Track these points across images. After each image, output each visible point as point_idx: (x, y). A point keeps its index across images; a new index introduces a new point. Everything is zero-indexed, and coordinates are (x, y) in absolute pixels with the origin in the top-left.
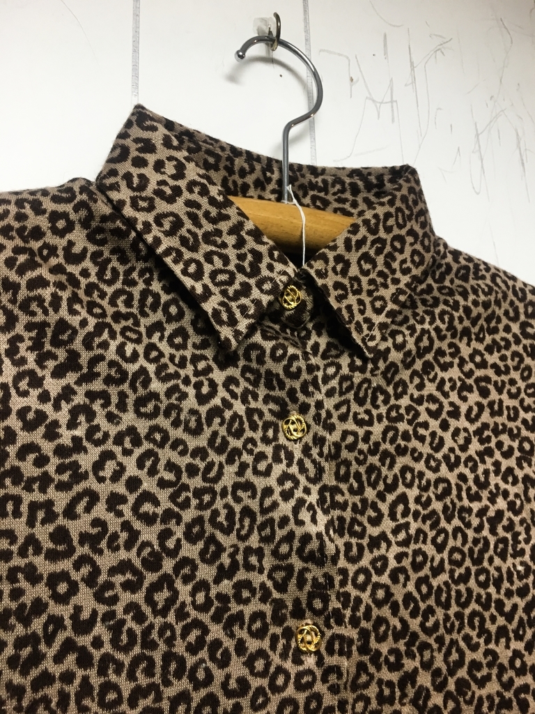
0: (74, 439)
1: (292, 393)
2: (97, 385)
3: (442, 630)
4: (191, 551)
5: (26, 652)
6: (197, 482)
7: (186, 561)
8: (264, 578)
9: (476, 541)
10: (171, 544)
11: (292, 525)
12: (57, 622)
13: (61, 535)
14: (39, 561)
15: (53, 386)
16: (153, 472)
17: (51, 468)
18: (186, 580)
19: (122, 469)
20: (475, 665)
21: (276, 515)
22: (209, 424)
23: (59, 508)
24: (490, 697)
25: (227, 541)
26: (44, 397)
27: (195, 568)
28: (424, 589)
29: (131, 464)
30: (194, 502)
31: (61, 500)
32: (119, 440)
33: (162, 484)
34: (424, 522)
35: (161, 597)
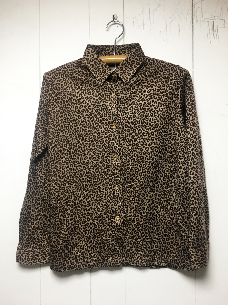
0: (80, 98)
1: (112, 90)
2: (82, 91)
3: (138, 127)
4: (96, 114)
5: (76, 125)
6: (97, 104)
7: (95, 115)
8: (107, 118)
9: (146, 114)
10: (93, 112)
11: (111, 110)
12: (79, 121)
13: (79, 111)
14: (76, 114)
15: (77, 91)
16: (90, 103)
17: (77, 102)
18: (95, 117)
19: (86, 102)
20: (144, 133)
21: (109, 109)
22: (99, 96)
23: (78, 107)
24: (146, 138)
25: (101, 112)
26: (76, 93)
27: (97, 116)
28: (135, 121)
29: (87, 102)
30: (96, 107)
31: (79, 106)
32: (86, 98)
33: (92, 104)
34: (136, 110)
35: (92, 119)
